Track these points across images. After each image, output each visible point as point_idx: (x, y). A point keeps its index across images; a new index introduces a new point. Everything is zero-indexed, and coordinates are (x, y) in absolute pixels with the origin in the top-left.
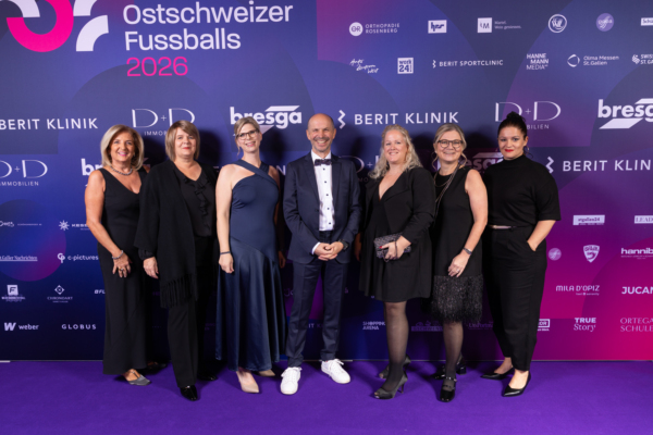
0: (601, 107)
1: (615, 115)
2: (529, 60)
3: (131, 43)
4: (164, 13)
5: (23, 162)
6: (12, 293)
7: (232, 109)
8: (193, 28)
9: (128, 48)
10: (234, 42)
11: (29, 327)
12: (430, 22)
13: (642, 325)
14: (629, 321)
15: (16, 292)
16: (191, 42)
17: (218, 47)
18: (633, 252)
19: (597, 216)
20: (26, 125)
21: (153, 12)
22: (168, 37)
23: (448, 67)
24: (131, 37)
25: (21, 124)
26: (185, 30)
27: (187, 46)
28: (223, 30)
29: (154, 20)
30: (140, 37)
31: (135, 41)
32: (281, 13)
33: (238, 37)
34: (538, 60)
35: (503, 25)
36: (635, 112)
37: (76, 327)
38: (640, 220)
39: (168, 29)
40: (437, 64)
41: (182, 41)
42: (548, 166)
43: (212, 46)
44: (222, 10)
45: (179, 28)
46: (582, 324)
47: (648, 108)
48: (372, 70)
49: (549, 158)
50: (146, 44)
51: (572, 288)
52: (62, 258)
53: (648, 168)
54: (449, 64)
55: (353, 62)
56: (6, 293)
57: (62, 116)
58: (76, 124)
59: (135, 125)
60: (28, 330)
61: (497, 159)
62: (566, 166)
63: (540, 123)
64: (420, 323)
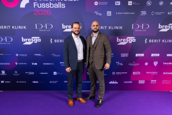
1: (163, 28)
2: (141, 13)
3: (35, 6)
5: (6, 38)
6: (3, 73)
7: (63, 24)
8: (52, 2)
9: (34, 7)
10: (63, 6)
11: (8, 82)
13: (168, 82)
14: (165, 81)
15: (4, 73)
16: (52, 6)
17: (59, 7)
18: (166, 63)
19: (157, 54)
20: (6, 28)
22: (45, 4)
23: (120, 14)
24: (35, 4)
25: (5, 27)
26: (50, 2)
27: (51, 7)
28: (60, 3)
30: (38, 4)
31: (37, 5)
33: (65, 5)
34: (144, 13)
35: (135, 3)
36: (168, 27)
37: (20, 82)
38: (168, 55)
39: (46, 2)
40: (117, 13)
41: (49, 5)
42: (145, 41)
43: (57, 7)
45: (48, 2)
46: (153, 82)
47: (171, 26)
48: (100, 14)
50: (39, 6)
51: (150, 73)
52: (16, 64)
53: (171, 42)
54: (121, 13)
55: (95, 12)
56: (1, 73)
57: (16, 25)
58: (20, 27)
59: (36, 28)
60: (7, 83)
61: (132, 39)
62: (150, 41)
63: (144, 30)
64: (112, 81)
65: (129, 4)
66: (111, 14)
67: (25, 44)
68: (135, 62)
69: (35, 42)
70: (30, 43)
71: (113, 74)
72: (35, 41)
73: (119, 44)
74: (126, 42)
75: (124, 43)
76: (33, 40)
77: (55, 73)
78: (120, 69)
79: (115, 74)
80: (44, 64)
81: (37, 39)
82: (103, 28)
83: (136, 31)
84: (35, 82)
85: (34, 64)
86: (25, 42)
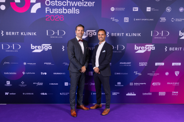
0: (180, 33)
2: (161, 19)
3: (47, 11)
4: (57, 3)
5: (13, 45)
6: (8, 84)
8: (66, 7)
9: (46, 12)
10: (78, 12)
12: (133, 8)
15: (9, 83)
16: (65, 11)
17: (73, 13)
20: (15, 34)
21: (54, 2)
22: (58, 10)
23: (138, 20)
24: (47, 9)
25: (13, 33)
26: (63, 8)
27: (64, 12)
28: (74, 8)
29: (54, 4)
31: (49, 10)
32: (91, 4)
33: (79, 10)
34: (163, 19)
35: (154, 10)
37: (27, 94)
39: (58, 7)
40: (135, 20)
41: (62, 11)
42: (165, 49)
43: (71, 12)
44: (74, 2)
45: (61, 7)
46: (174, 93)
48: (117, 21)
49: (166, 47)
50: (52, 11)
51: (172, 83)
52: (24, 73)
55: (112, 18)
56: (6, 84)
57: (26, 31)
58: (30, 34)
59: (47, 35)
60: (12, 95)
61: (151, 47)
62: (170, 49)
63: (163, 37)
64: (129, 93)
65: (147, 10)
66: (128, 20)
67: (34, 51)
68: (154, 72)
69: (45, 50)
70: (39, 51)
71: (130, 85)
72: (45, 48)
73: (137, 52)
74: (144, 50)
75: (142, 51)
76: (44, 47)
77: (66, 84)
78: (138, 79)
79: (132, 85)
80: (54, 74)
81: (47, 47)
82: (120, 35)
83: (155, 38)
84: (43, 94)
85: (43, 74)
86: (35, 49)
